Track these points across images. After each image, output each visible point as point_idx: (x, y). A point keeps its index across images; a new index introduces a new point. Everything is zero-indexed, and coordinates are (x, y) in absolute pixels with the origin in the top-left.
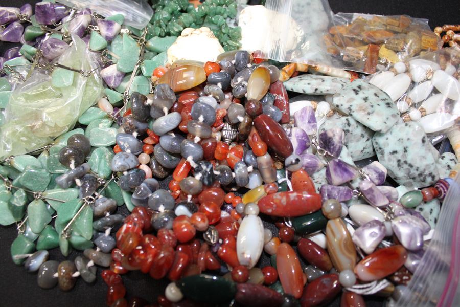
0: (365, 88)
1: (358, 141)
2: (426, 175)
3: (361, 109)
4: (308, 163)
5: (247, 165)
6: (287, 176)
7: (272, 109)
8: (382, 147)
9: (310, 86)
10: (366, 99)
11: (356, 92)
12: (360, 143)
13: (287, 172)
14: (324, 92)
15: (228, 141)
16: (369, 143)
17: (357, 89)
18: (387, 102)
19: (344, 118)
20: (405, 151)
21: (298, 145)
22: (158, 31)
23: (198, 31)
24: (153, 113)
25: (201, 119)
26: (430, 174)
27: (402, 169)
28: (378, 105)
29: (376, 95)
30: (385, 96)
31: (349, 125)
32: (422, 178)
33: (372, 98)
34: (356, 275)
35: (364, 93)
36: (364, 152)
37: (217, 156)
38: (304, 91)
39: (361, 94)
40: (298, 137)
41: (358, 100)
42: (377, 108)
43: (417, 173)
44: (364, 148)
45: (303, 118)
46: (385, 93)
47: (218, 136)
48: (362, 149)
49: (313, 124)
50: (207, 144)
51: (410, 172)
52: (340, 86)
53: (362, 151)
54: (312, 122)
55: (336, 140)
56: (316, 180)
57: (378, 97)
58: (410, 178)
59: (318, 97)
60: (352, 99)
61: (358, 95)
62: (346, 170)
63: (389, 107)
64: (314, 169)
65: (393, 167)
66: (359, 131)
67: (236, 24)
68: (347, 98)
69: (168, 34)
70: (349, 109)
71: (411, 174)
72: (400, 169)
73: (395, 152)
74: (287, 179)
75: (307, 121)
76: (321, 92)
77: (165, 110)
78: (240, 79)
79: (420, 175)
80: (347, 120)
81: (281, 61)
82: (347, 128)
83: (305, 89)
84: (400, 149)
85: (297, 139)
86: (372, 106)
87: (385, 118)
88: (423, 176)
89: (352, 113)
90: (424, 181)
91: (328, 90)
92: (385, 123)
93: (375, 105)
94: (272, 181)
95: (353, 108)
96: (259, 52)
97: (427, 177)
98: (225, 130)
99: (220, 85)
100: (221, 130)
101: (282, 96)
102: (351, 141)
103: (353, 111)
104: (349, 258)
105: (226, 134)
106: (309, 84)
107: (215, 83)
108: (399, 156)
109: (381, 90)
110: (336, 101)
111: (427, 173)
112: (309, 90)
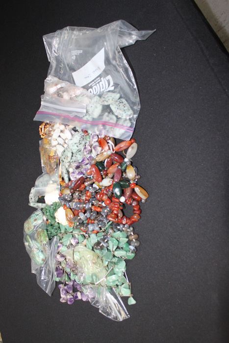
0: (62, 159)
2: (82, 136)
3: (67, 159)
5: (89, 189)
8: (76, 150)
10: (64, 158)
11: (63, 161)
18: (64, 152)
19: (72, 163)
20: (76, 143)
21: (81, 175)
22: (59, 231)
23: (56, 217)
24: (81, 222)
25: (79, 206)
27: (81, 143)
31: (73, 161)
33: (64, 156)
38: (68, 177)
39: (64, 160)
42: (66, 155)
43: (81, 138)
45: (74, 176)
49: (75, 172)
51: (82, 140)
55: (76, 165)
59: (68, 172)
60: (65, 162)
65: (82, 145)
66: (74, 158)
67: (52, 205)
68: (65, 164)
69: (59, 228)
70: (68, 162)
73: (77, 146)
75: (74, 174)
77: (79, 218)
78: (67, 198)
81: (60, 187)
84: (76, 145)
85: (79, 176)
87: (68, 152)
99: (70, 203)
101: (70, 183)
107: (69, 205)
108: (78, 145)
109: (62, 154)
110: (67, 167)
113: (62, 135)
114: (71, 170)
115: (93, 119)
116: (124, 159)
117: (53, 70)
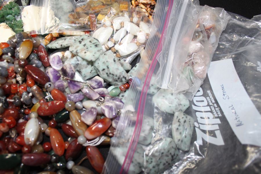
0: (85, 39)
1: (86, 67)
2: (121, 78)
4: (58, 85)
5: (29, 93)
7: (37, 62)
8: (98, 68)
9: (58, 44)
10: (85, 45)
11: (80, 42)
12: (87, 68)
14: (66, 46)
15: (20, 82)
16: (93, 67)
17: (81, 41)
18: (95, 44)
19: (75, 58)
20: (108, 68)
21: (53, 77)
26: (124, 77)
27: (110, 77)
28: (91, 47)
29: (90, 42)
30: (95, 41)
31: (78, 61)
32: (120, 80)
33: (88, 44)
34: (85, 137)
35: (84, 42)
36: (92, 72)
37: (12, 92)
38: (56, 47)
39: (83, 43)
40: (51, 72)
41: (81, 46)
42: (90, 49)
43: (117, 78)
44: (91, 71)
45: (53, 62)
46: (96, 39)
47: (14, 81)
48: (90, 71)
49: (60, 64)
50: (5, 86)
51: (114, 78)
52: (73, 41)
53: (91, 72)
54: (59, 63)
56: (67, 93)
57: (91, 42)
58: (115, 81)
59: (65, 49)
60: (78, 47)
61: (81, 44)
62: (75, 85)
63: (96, 47)
64: (63, 87)
65: (106, 77)
66: (85, 63)
67: (21, 18)
68: (75, 46)
70: (77, 52)
71: (115, 79)
72: (109, 78)
73: (104, 70)
74: (50, 95)
75: (56, 63)
76: (64, 46)
79: (119, 78)
80: (77, 58)
81: (43, 34)
82: (78, 62)
83: (56, 46)
84: (105, 67)
85: (52, 74)
86: (87, 48)
87: (93, 53)
88: (120, 79)
89: (78, 54)
90: (122, 81)
91: (67, 44)
92: (94, 56)
93: (89, 47)
94: (41, 98)
95: (78, 52)
96: (33, 31)
97: (122, 79)
98: (18, 77)
99: (9, 54)
100: (15, 77)
101: (43, 53)
102: (82, 69)
103: (78, 53)
104: (82, 130)
105: (18, 79)
106: (57, 43)
107: (6, 54)
108: (106, 71)
109: (94, 38)
110: (71, 49)
111: (122, 77)
112: (58, 47)
113: (129, 37)
114: (67, 54)
115: (152, 95)
116: (73, 160)
117: (242, 24)
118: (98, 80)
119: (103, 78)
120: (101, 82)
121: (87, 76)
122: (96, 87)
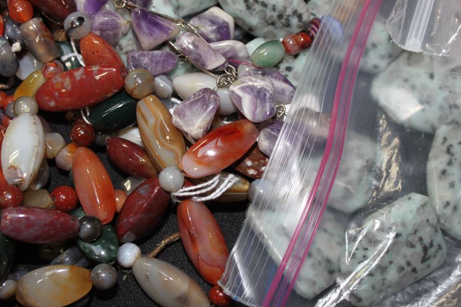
2: (288, 16)
4: (102, 24)
6: (74, 49)
13: (73, 44)
26: (295, 12)
27: (254, 12)
32: (283, 21)
34: (183, 171)
43: (275, 14)
51: (266, 15)
56: (124, 50)
58: (268, 24)
62: (156, 25)
64: (115, 32)
65: (241, 11)
71: (267, 17)
72: (252, 14)
74: (76, 53)
79: (280, 16)
88: (285, 17)
90: (288, 25)
94: (51, 59)
97: (290, 18)
104: (172, 150)
111: (289, 11)
118: (217, 17)
119: (231, 15)
120: (227, 23)
121: (183, 7)
122: (212, 36)
